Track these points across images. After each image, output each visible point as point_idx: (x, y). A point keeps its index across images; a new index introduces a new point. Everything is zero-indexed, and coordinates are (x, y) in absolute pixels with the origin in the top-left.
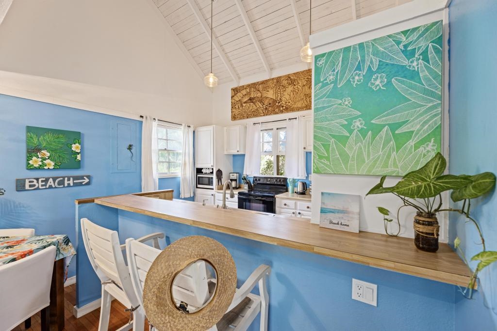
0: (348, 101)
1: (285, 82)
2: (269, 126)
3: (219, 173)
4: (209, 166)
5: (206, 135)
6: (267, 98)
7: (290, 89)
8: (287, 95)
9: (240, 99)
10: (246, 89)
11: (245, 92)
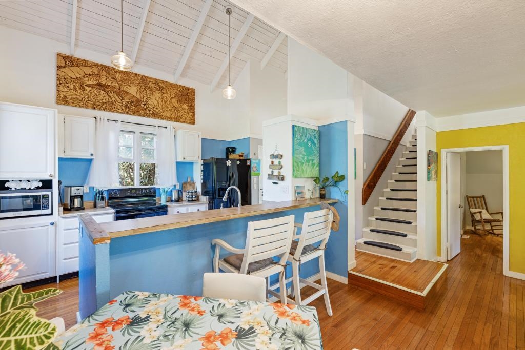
6: (128, 93)
7: (158, 95)
8: (154, 100)
9: (79, 76)
10: (90, 66)
11: (88, 70)
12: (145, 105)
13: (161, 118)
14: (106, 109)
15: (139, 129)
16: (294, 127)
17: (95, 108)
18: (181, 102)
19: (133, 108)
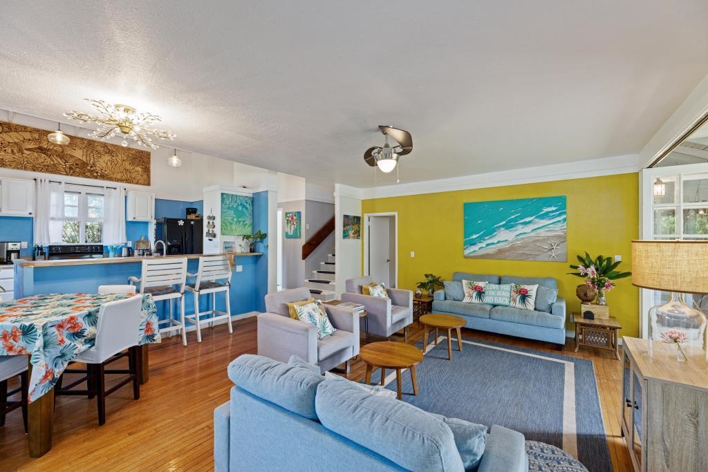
0: (232, 212)
1: (100, 149)
6: (72, 156)
7: (107, 158)
8: (103, 162)
9: (17, 141)
10: (30, 132)
11: (27, 135)
12: (91, 167)
13: (111, 179)
14: (47, 171)
15: (84, 190)
16: (222, 194)
17: (34, 170)
18: (133, 164)
19: (77, 170)
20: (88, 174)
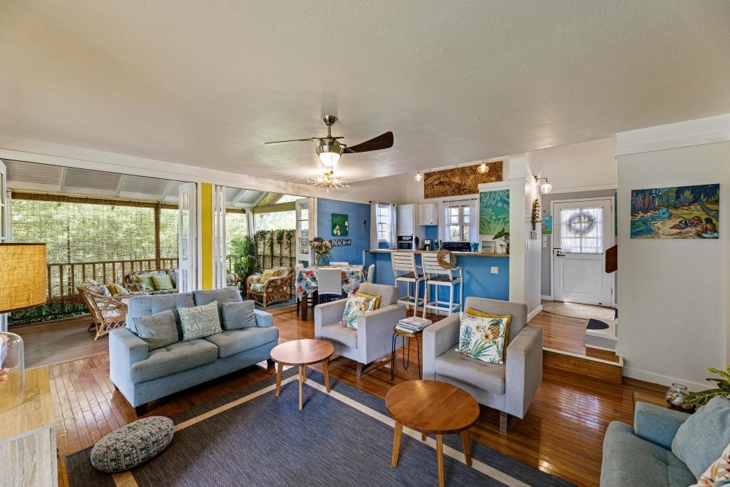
0: (491, 210)
1: (468, 172)
2: (455, 204)
3: (417, 239)
4: (410, 234)
5: (407, 211)
6: (454, 183)
8: (470, 181)
9: (432, 181)
11: (435, 177)
12: (464, 187)
19: (457, 191)
20: (462, 192)
